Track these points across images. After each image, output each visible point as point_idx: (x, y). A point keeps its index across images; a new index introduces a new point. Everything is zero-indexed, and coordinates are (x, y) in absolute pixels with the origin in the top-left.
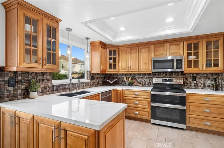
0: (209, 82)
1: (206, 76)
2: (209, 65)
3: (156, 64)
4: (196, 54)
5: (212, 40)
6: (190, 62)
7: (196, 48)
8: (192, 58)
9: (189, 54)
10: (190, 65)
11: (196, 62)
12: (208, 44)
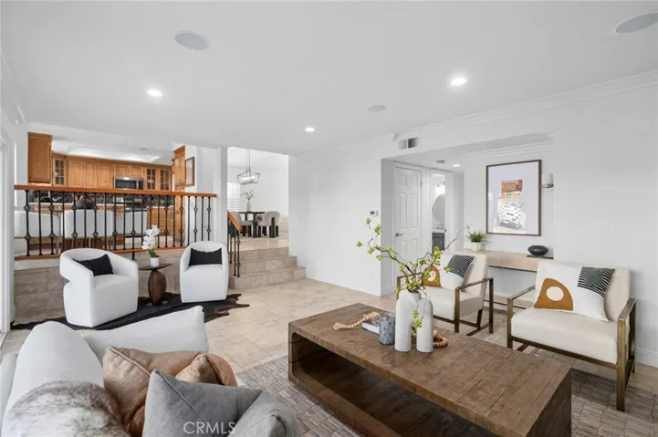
0: (162, 201)
1: (160, 197)
2: (162, 188)
3: (119, 184)
4: (154, 179)
5: (164, 170)
6: (149, 184)
7: (154, 174)
8: (151, 181)
9: (149, 178)
10: (149, 187)
11: (154, 185)
12: (162, 172)
